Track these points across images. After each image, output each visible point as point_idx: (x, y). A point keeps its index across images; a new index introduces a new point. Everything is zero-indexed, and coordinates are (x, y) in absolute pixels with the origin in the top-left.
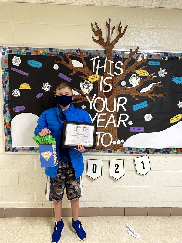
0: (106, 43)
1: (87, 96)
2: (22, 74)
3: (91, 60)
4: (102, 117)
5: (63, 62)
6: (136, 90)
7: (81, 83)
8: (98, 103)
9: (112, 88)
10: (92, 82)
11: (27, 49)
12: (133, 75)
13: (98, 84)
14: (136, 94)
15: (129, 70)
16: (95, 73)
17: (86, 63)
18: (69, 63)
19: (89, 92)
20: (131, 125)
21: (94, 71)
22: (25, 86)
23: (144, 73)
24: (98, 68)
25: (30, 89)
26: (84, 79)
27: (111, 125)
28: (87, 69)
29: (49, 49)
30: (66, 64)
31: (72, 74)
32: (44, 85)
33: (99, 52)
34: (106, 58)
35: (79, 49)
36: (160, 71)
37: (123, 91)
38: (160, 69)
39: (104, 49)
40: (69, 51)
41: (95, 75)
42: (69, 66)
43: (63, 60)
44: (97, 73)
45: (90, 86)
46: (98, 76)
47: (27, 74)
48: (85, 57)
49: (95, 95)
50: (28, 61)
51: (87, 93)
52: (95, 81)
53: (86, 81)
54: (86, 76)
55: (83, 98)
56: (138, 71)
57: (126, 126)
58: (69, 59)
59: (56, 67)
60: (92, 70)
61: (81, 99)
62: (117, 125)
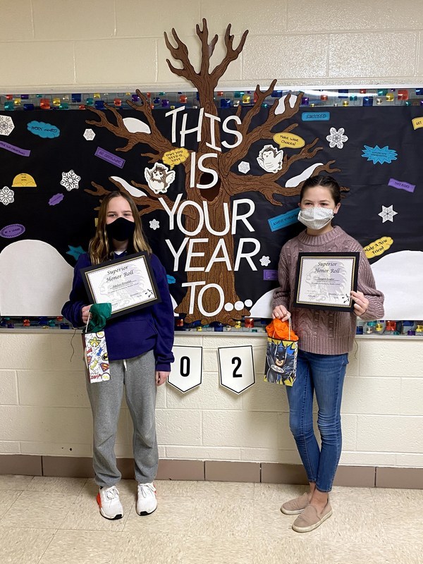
0: (200, 74)
1: (161, 199)
2: (18, 153)
3: (167, 114)
4: (197, 248)
5: (105, 123)
6: (275, 182)
7: (146, 169)
8: (186, 214)
9: (219, 179)
10: (172, 167)
11: (25, 97)
12: (266, 147)
13: (186, 171)
14: (275, 192)
15: (256, 135)
16: (177, 145)
17: (156, 124)
18: (119, 124)
19: (166, 189)
20: (267, 265)
21: (174, 140)
22: (25, 181)
23: (293, 142)
24: (183, 132)
25: (36, 186)
26: (152, 159)
27: (220, 266)
28: (159, 136)
29: (73, 94)
30: (110, 127)
31: (126, 149)
32: (65, 176)
33: (184, 97)
34: (202, 110)
35: (138, 91)
36: (332, 135)
37: (245, 185)
38: (331, 130)
39: (196, 90)
40: (117, 97)
41: (177, 150)
42: (118, 132)
43: (104, 119)
44: (183, 144)
45: (167, 175)
46: (185, 153)
47: (27, 153)
48: (152, 110)
49: (180, 196)
50: (29, 125)
51: (160, 193)
52: (178, 163)
53: (157, 164)
54: (156, 153)
55: (152, 202)
56: (277, 138)
57: (254, 268)
58: (118, 116)
59: (89, 135)
60: (170, 139)
61: (149, 206)
62: (233, 267)
